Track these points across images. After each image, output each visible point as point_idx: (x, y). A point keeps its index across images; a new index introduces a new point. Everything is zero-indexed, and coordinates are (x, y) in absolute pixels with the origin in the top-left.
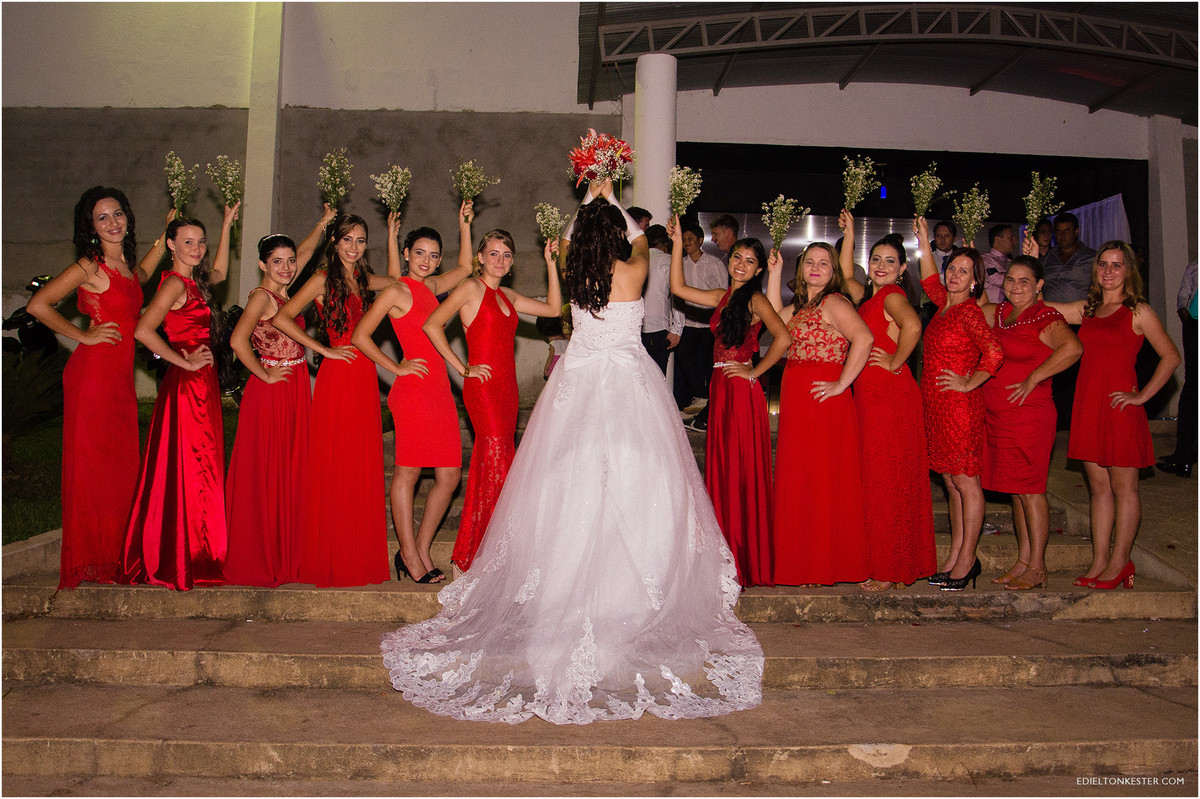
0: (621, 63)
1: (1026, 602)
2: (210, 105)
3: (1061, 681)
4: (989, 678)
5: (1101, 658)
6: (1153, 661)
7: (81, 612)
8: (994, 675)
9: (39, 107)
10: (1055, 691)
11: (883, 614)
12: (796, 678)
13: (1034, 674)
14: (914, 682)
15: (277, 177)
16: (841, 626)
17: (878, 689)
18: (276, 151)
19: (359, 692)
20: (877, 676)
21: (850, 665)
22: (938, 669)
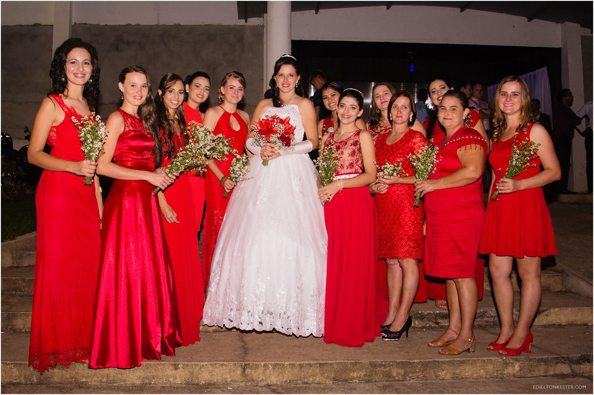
3: (536, 374)
4: (487, 372)
5: (563, 358)
8: (491, 370)
10: (532, 380)
12: (355, 375)
13: (518, 369)
14: (437, 376)
17: (412, 381)
19: (56, 387)
20: (412, 373)
21: (392, 365)
22: (453, 367)
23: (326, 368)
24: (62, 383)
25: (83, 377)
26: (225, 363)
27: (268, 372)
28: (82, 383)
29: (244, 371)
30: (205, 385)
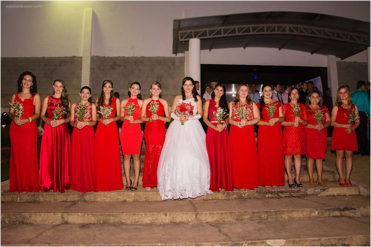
0: (185, 41)
1: (310, 191)
2: (72, 56)
3: (325, 216)
4: (303, 215)
5: (337, 208)
6: (352, 209)
7: (29, 200)
8: (305, 215)
9: (25, 57)
10: (324, 219)
11: (269, 196)
13: (317, 214)
14: (281, 217)
15: (91, 75)
16: (256, 200)
17: (271, 220)
18: (90, 68)
19: (112, 225)
20: (270, 216)
21: (262, 213)
22: (288, 213)
23: (232, 214)
24: (114, 223)
25: (124, 220)
26: (188, 213)
27: (207, 217)
28: (123, 223)
29: (196, 216)
30: (179, 223)
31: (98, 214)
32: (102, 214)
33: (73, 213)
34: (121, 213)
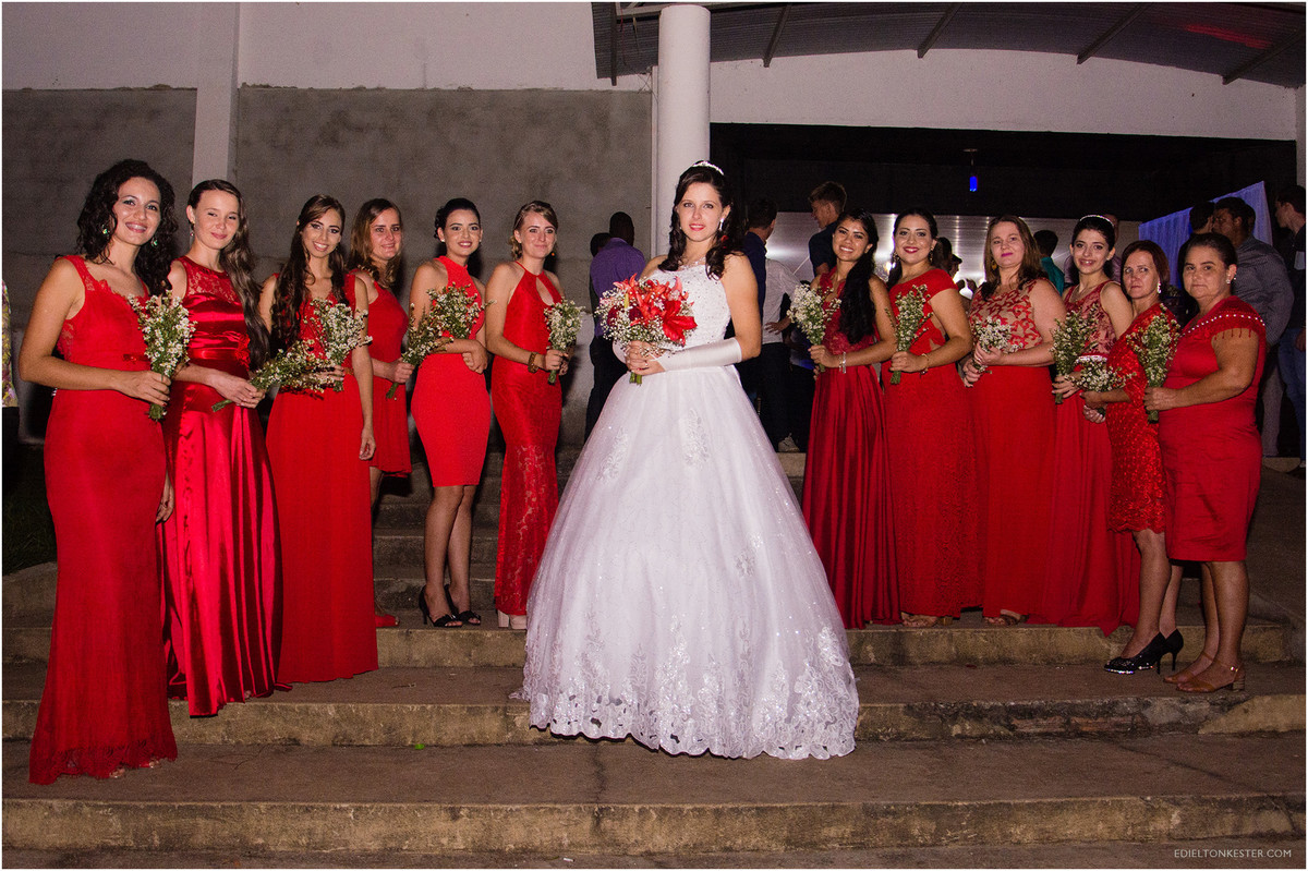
1: (1162, 710)
3: (1217, 831)
4: (1112, 829)
5: (1273, 798)
8: (1120, 826)
11: (963, 729)
13: (1178, 822)
14: (1005, 836)
16: (904, 748)
17: (953, 844)
19: (201, 857)
20: (951, 828)
21: (911, 813)
22: (1038, 818)
23: (770, 818)
24: (213, 849)
25: (258, 834)
26: (558, 806)
27: (648, 826)
28: (257, 847)
29: (598, 823)
30: (515, 852)
31: (142, 805)
32: (159, 804)
33: (23, 798)
34: (244, 804)
